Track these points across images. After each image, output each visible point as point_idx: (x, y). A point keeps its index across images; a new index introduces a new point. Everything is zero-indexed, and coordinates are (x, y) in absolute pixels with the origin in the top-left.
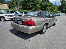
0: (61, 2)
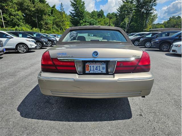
0: (73, 5)
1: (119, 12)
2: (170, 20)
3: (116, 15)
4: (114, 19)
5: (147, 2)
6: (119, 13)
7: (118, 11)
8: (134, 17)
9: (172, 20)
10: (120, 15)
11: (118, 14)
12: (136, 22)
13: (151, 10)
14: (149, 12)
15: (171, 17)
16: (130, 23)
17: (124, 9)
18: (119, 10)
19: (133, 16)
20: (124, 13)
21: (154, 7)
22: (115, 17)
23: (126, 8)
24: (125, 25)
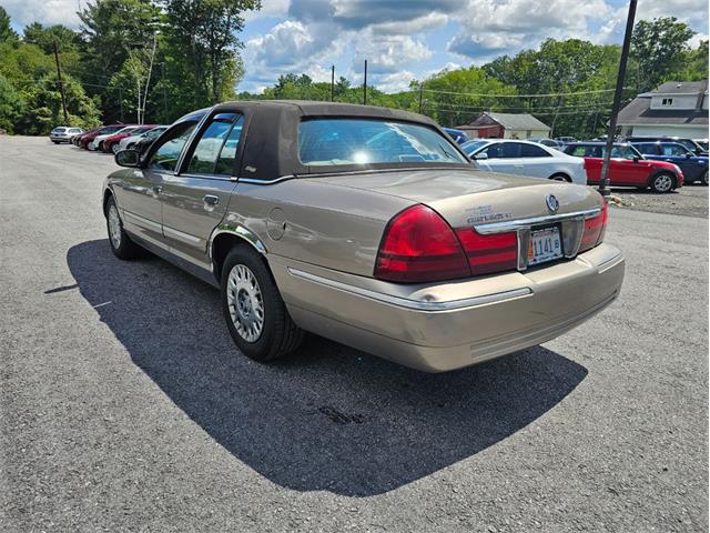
1: (91, 26)
2: (282, 85)
3: (77, 40)
4: (72, 56)
5: (210, 9)
6: (91, 34)
7: (87, 21)
8: (167, 59)
9: (288, 85)
10: (95, 40)
11: (87, 36)
12: (178, 78)
13: (228, 40)
14: (220, 48)
15: (285, 76)
16: (153, 81)
17: (115, 19)
18: (92, 21)
19: (161, 55)
20: (118, 36)
21: (234, 33)
22: (76, 47)
23: (126, 17)
24: (133, 86)
